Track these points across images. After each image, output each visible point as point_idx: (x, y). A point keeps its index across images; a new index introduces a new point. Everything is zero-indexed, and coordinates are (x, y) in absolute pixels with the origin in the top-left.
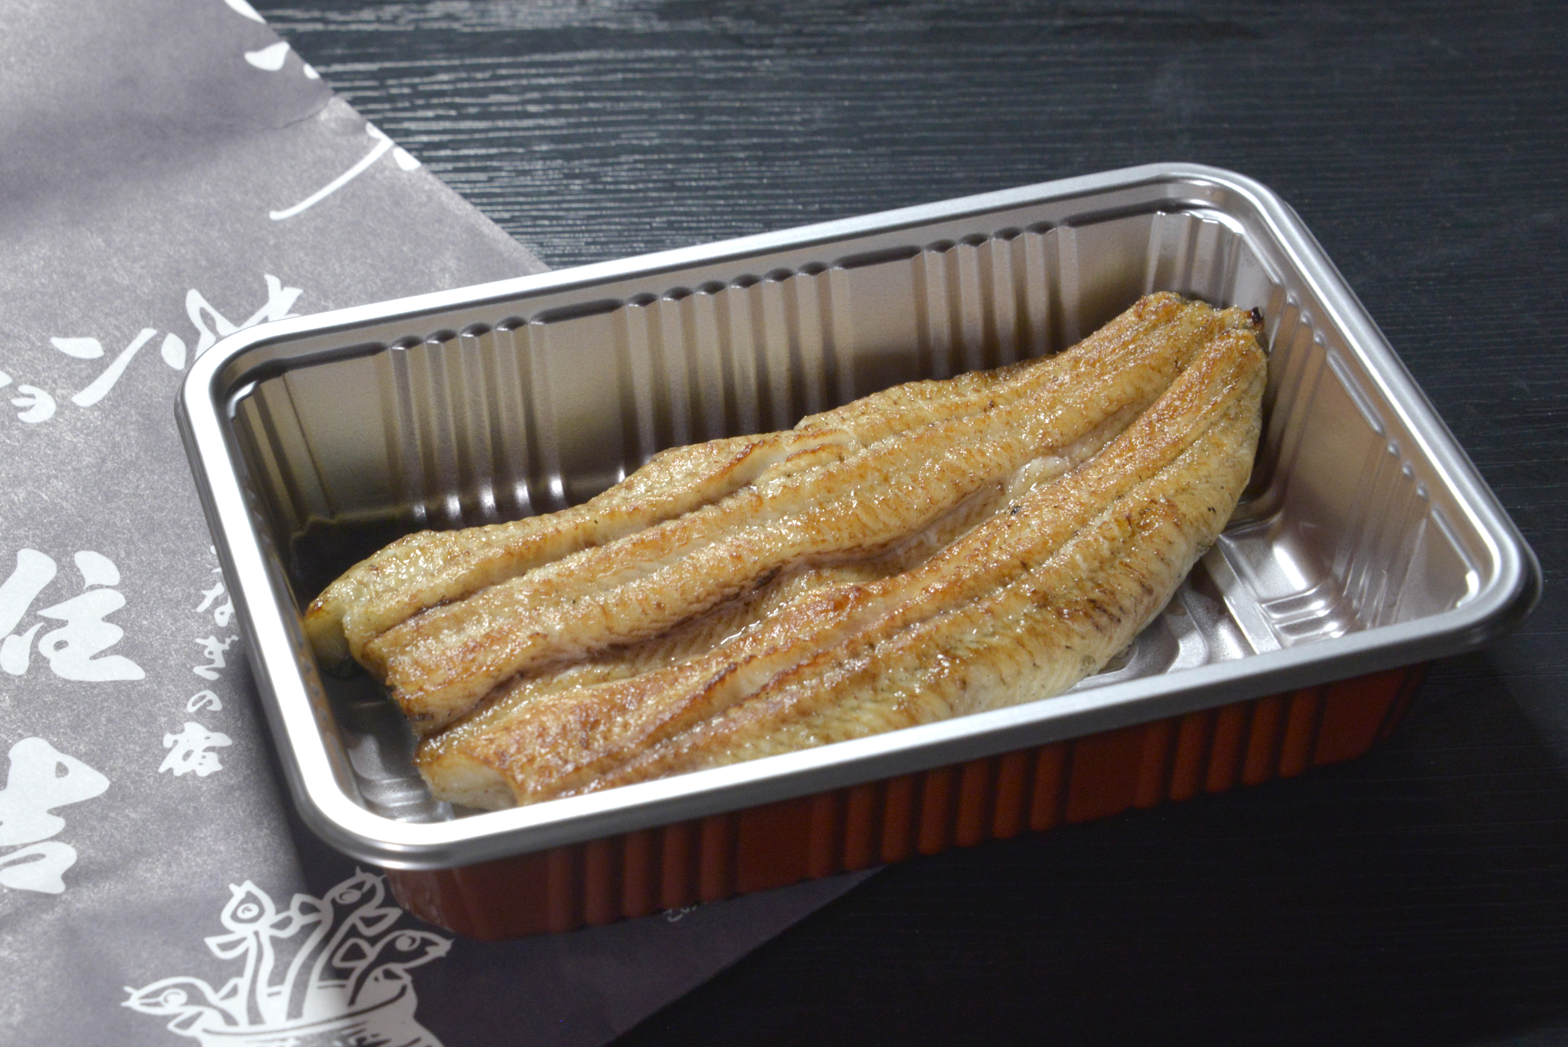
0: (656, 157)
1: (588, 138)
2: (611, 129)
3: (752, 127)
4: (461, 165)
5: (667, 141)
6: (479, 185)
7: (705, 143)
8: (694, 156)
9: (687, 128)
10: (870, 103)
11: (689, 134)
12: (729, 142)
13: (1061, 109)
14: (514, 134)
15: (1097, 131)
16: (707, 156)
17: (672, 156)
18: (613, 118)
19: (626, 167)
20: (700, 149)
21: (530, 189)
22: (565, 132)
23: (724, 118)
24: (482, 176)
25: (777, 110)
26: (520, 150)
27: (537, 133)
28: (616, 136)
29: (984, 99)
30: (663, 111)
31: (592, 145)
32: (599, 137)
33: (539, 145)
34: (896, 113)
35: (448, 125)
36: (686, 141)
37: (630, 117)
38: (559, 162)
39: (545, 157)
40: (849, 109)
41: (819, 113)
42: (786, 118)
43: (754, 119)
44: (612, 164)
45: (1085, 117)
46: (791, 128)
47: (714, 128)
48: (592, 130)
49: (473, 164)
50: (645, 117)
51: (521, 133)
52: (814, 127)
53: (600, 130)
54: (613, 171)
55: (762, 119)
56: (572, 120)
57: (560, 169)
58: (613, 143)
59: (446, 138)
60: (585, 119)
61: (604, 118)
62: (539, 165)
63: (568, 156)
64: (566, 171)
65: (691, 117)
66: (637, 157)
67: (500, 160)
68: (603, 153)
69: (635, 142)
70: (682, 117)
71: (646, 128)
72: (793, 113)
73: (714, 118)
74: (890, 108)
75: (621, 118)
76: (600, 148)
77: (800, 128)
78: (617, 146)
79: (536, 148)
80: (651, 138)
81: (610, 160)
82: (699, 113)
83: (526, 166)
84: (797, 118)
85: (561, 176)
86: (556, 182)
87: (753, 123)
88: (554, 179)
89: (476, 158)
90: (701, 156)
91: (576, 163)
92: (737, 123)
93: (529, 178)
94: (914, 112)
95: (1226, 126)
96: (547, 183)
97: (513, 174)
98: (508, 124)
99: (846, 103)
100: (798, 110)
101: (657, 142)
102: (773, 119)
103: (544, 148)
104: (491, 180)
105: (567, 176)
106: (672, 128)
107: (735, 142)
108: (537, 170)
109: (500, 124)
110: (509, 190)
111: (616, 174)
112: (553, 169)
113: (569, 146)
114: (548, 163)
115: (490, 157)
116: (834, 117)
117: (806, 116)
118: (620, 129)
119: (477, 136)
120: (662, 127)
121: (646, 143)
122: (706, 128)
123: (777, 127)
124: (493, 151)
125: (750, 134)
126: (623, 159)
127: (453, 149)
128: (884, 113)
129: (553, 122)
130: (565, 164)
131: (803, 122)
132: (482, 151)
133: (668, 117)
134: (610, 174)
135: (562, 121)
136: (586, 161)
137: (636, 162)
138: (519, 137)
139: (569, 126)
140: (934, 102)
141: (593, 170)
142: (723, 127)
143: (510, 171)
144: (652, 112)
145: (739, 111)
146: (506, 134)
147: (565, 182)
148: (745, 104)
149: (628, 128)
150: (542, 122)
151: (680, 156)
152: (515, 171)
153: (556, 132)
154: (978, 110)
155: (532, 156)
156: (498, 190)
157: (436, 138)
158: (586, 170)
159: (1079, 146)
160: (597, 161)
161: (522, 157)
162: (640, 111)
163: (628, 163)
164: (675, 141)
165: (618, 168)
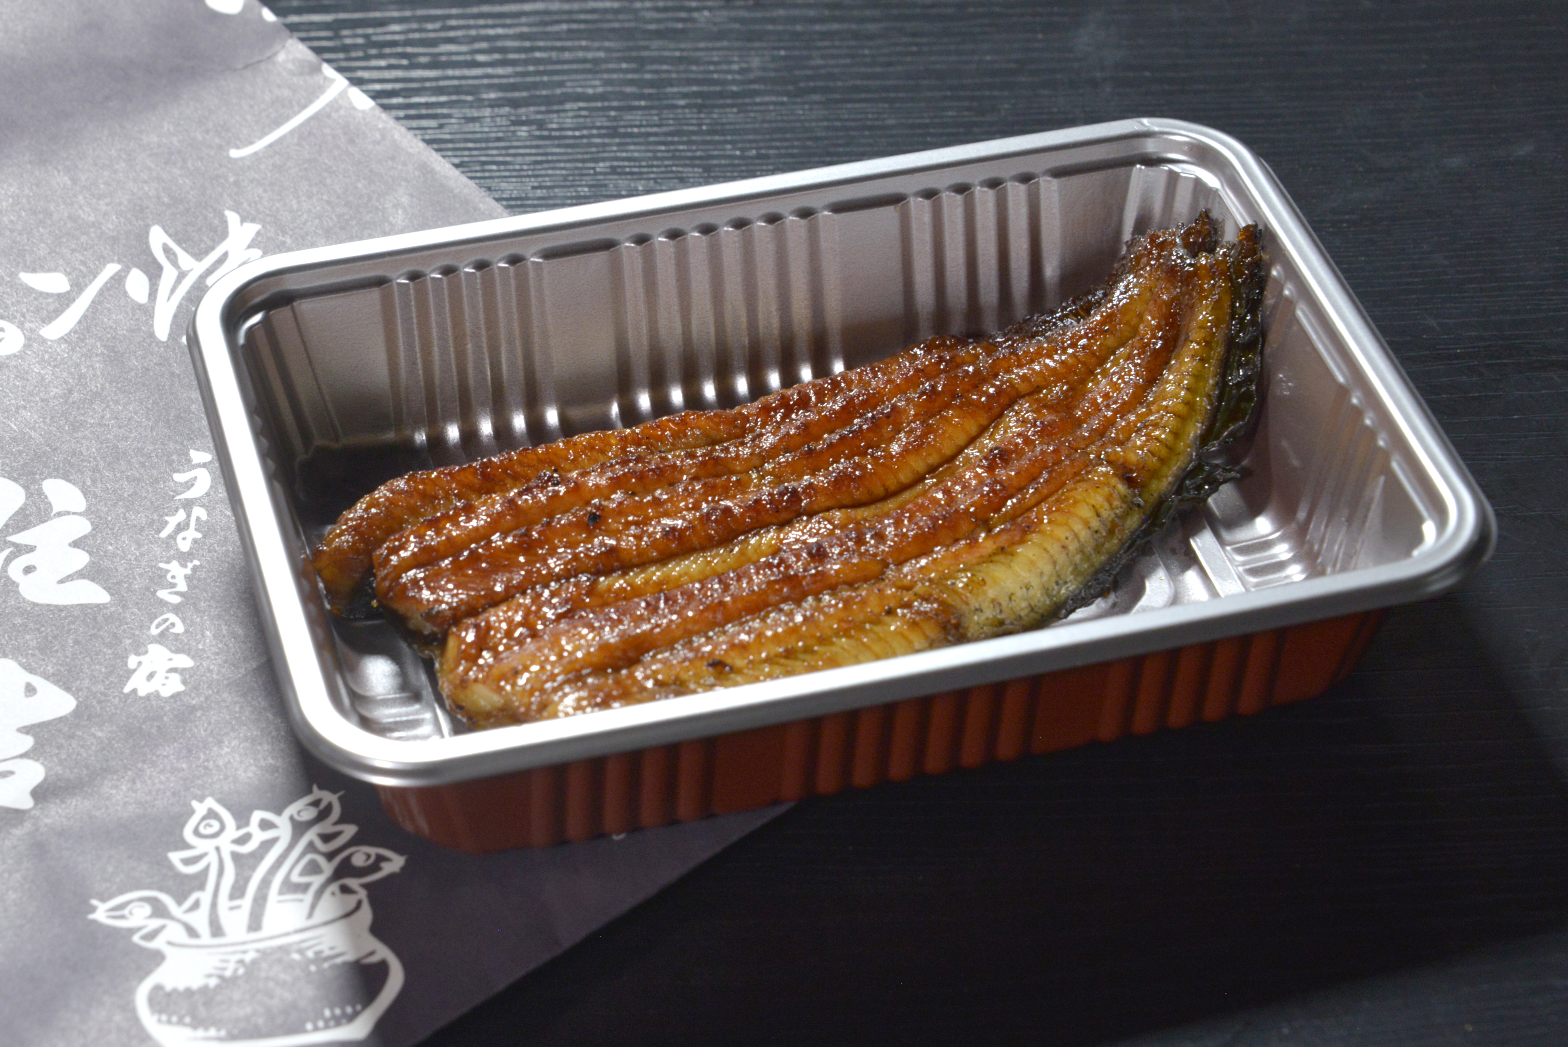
0: (599, 104)
1: (535, 86)
2: (556, 78)
3: (692, 76)
4: (412, 112)
5: (610, 89)
6: (430, 131)
7: (647, 91)
8: (636, 103)
9: (630, 76)
10: (805, 53)
11: (631, 82)
12: (670, 90)
13: (988, 58)
14: (463, 82)
15: (1023, 79)
16: (649, 103)
17: (615, 104)
18: (558, 67)
19: (570, 114)
20: (642, 97)
21: (478, 136)
22: (512, 80)
23: (665, 67)
24: (433, 123)
25: (716, 59)
26: (469, 98)
27: (486, 81)
28: (561, 84)
29: (914, 49)
30: (607, 61)
31: (538, 93)
32: (545, 85)
33: (487, 93)
34: (831, 62)
35: (400, 74)
36: (629, 90)
37: (575, 66)
38: (506, 110)
39: (494, 104)
40: (785, 58)
41: (756, 62)
42: (724, 67)
43: (694, 68)
44: (557, 112)
45: (1012, 66)
46: (729, 77)
47: (655, 76)
48: (538, 79)
49: (424, 112)
50: (588, 66)
51: (470, 82)
52: (752, 76)
53: (545, 78)
54: (559, 117)
55: (701, 68)
56: (519, 69)
57: (507, 116)
58: (558, 91)
59: (398, 86)
60: (531, 68)
61: (550, 67)
62: (487, 112)
63: (515, 104)
64: (513, 118)
65: (633, 66)
66: (581, 104)
67: (450, 108)
68: (548, 101)
69: (579, 90)
70: (624, 66)
71: (590, 76)
72: (731, 63)
73: (655, 67)
74: (823, 57)
75: (566, 67)
76: (546, 96)
77: (737, 77)
78: (563, 94)
79: (485, 96)
80: (595, 87)
81: (555, 108)
82: (642, 62)
83: (475, 113)
84: (735, 67)
85: (509, 123)
86: (504, 129)
87: (692, 72)
88: (501, 126)
89: (427, 105)
90: (643, 103)
91: (523, 110)
92: (678, 72)
93: (477, 124)
94: (848, 61)
95: (1147, 74)
96: (495, 129)
97: (463, 121)
98: (457, 72)
99: (782, 53)
100: (736, 59)
101: (600, 90)
102: (712, 68)
103: (493, 95)
104: (441, 126)
105: (514, 123)
106: (615, 76)
107: (675, 90)
108: (484, 117)
109: (450, 72)
110: (458, 136)
111: (561, 120)
112: (501, 116)
113: (516, 94)
114: (496, 110)
115: (442, 105)
116: (771, 66)
117: (744, 65)
118: (565, 78)
119: (428, 84)
120: (605, 76)
121: (590, 91)
122: (648, 76)
123: (716, 76)
124: (443, 99)
125: (689, 82)
126: (568, 106)
127: (405, 97)
128: (820, 62)
129: (500, 71)
130: (513, 111)
131: (742, 71)
132: (433, 99)
133: (611, 66)
134: (556, 120)
135: (509, 70)
136: (532, 109)
137: (580, 109)
138: (468, 85)
139: (517, 74)
140: (866, 52)
141: (539, 117)
142: (664, 76)
143: (460, 118)
144: (596, 61)
145: (680, 60)
146: (456, 82)
147: (512, 128)
148: (685, 54)
149: (574, 77)
150: (490, 70)
151: (622, 104)
152: (464, 118)
153: (504, 81)
154: (909, 59)
155: (480, 104)
156: (448, 137)
157: (389, 87)
158: (532, 117)
159: (1006, 93)
160: (543, 108)
161: (471, 105)
162: (584, 61)
163: (573, 110)
164: (617, 89)
165: (562, 115)
